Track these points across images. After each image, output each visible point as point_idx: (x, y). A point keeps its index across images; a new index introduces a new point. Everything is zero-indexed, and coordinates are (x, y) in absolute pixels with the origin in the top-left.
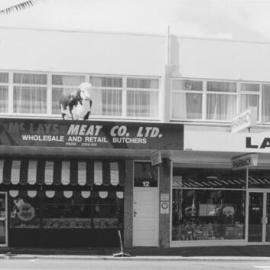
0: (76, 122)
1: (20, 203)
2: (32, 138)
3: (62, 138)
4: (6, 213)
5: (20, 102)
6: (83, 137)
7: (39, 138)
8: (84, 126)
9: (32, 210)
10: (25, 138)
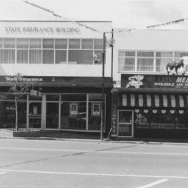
0: (180, 76)
1: (140, 116)
2: (159, 84)
3: (173, 84)
4: (133, 120)
5: (140, 66)
6: (184, 84)
7: (162, 84)
8: (184, 78)
9: (146, 120)
10: (156, 84)
